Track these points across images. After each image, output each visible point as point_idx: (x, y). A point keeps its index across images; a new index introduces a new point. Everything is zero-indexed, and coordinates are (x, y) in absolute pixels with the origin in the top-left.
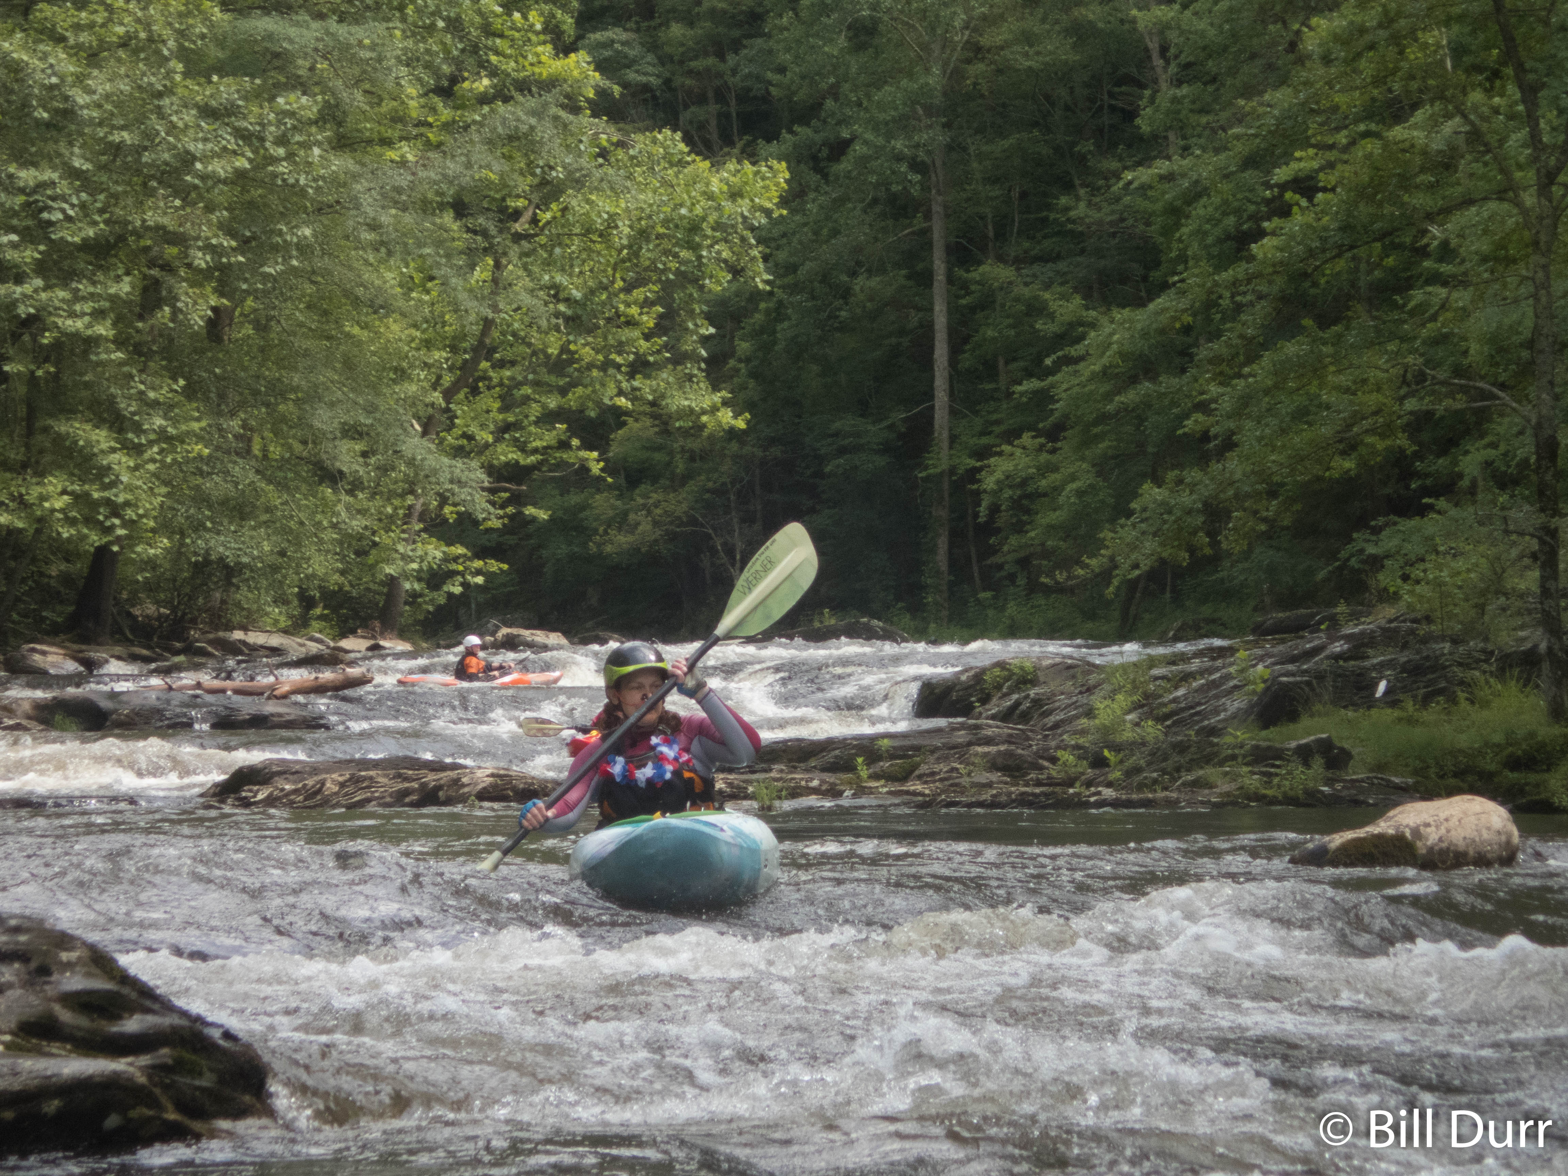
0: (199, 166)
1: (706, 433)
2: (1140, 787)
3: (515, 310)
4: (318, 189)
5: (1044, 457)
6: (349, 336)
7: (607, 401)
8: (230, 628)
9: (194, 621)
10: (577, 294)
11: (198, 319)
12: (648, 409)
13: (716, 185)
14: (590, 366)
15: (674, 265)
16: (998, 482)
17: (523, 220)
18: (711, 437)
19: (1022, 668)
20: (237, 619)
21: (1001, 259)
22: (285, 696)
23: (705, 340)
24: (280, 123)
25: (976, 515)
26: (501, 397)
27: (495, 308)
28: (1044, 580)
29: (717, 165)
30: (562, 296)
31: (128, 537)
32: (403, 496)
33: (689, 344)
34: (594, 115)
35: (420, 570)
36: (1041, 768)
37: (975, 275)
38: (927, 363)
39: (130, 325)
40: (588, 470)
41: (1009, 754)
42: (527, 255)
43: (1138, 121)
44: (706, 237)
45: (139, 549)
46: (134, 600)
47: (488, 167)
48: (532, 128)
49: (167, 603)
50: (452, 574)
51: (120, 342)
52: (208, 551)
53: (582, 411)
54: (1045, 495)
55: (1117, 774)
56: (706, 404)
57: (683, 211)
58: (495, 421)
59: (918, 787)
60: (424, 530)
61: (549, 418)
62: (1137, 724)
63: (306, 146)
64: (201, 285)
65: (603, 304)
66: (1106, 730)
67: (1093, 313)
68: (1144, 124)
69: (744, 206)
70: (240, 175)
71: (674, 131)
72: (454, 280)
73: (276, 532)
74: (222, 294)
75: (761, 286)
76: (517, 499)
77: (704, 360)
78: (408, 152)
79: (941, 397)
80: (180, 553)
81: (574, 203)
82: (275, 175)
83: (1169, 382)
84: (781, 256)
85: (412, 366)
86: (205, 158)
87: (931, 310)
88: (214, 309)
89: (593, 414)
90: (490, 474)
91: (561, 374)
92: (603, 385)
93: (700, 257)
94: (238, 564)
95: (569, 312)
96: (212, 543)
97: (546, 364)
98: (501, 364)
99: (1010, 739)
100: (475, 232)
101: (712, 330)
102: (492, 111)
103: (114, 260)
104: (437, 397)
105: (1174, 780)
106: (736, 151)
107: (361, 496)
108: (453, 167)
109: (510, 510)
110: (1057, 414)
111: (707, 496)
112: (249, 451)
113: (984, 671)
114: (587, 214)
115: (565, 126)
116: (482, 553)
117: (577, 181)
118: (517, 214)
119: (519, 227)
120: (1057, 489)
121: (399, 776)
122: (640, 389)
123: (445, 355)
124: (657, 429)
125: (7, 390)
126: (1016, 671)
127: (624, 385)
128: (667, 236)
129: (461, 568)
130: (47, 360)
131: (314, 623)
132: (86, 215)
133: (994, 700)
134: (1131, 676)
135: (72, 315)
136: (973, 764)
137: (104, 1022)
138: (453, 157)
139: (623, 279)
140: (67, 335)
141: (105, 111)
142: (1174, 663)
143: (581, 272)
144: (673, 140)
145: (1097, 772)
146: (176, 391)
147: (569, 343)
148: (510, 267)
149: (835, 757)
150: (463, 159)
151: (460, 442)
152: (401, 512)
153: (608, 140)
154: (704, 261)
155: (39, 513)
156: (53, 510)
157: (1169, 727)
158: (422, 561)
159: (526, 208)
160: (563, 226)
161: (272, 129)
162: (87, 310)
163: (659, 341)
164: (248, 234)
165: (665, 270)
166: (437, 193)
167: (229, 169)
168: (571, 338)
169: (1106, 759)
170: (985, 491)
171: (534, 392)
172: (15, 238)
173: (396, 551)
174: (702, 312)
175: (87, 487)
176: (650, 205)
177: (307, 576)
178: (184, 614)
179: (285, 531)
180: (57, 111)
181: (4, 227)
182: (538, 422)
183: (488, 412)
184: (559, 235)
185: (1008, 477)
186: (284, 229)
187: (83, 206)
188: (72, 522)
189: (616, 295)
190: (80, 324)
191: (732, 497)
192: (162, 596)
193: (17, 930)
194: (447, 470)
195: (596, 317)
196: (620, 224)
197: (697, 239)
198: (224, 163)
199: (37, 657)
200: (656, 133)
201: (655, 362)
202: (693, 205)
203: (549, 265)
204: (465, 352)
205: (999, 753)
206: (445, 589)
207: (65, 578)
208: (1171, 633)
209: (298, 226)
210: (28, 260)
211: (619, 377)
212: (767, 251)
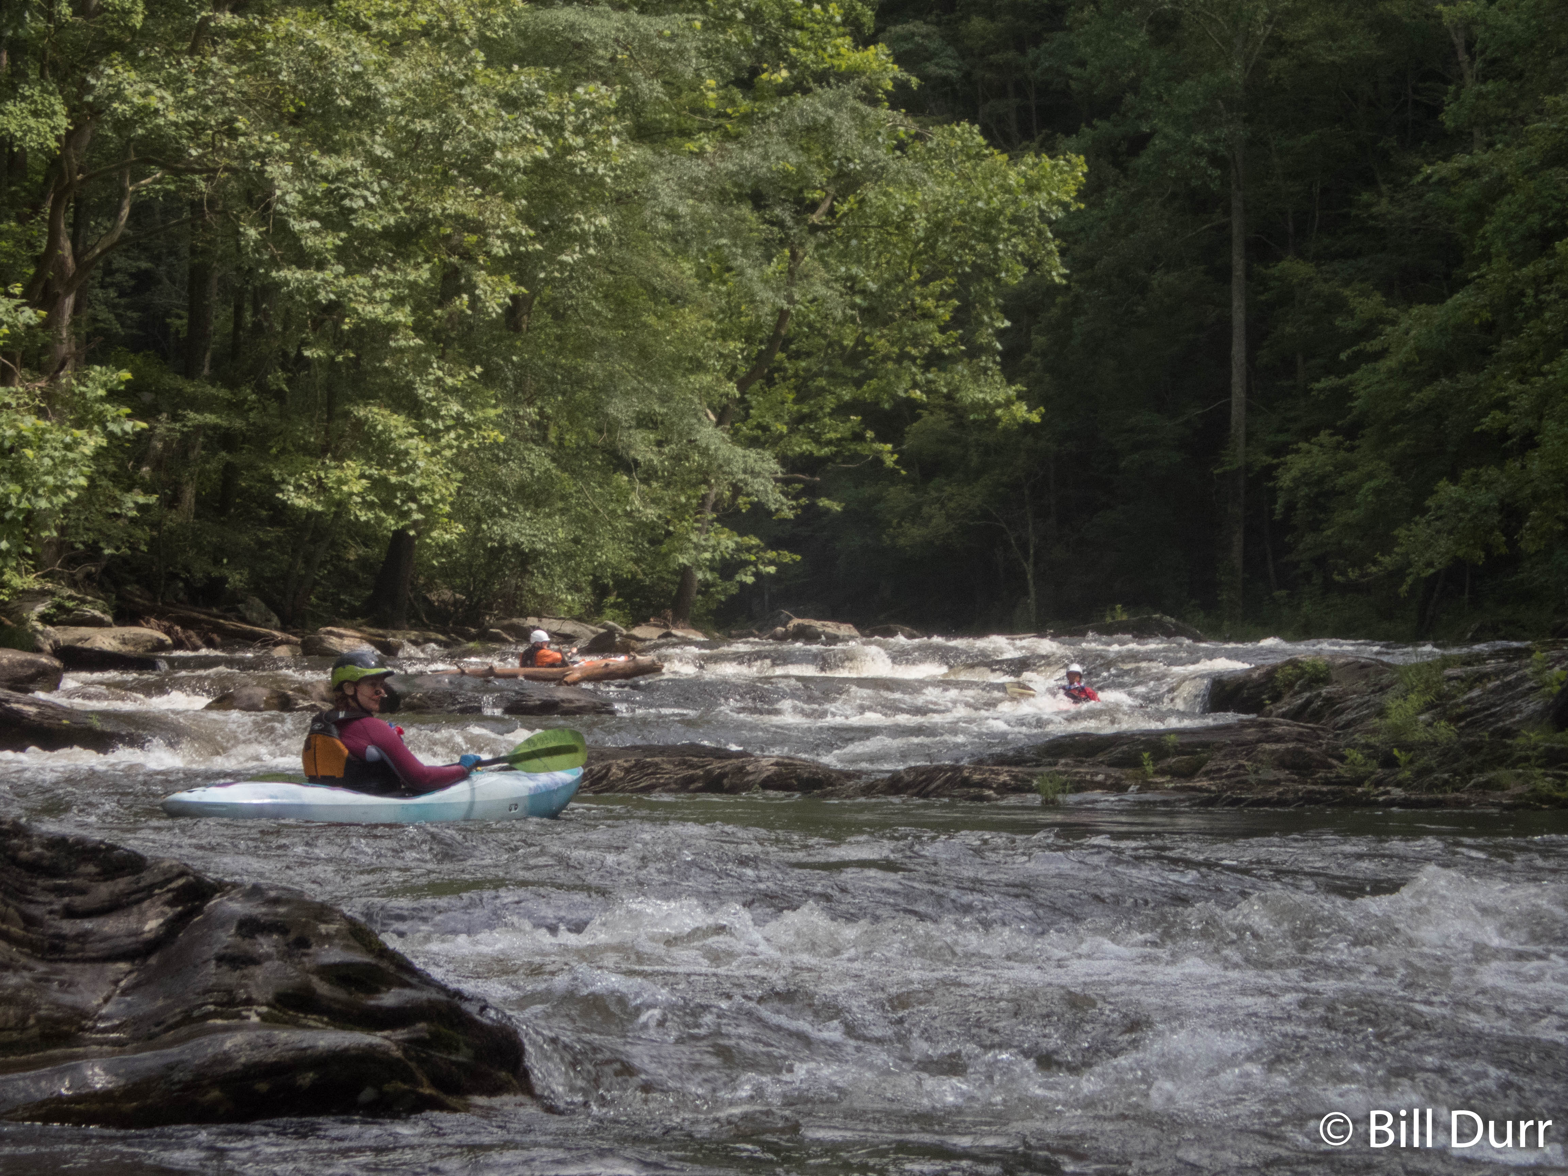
0: (498, 155)
1: (1000, 426)
2: (1430, 788)
3: (811, 302)
4: (617, 178)
5: (1342, 455)
6: (645, 325)
7: (901, 394)
8: (524, 614)
9: (489, 607)
10: (873, 286)
11: (494, 306)
12: (942, 402)
13: (1013, 178)
14: (886, 358)
15: (969, 258)
16: (1294, 480)
17: (820, 211)
18: (1005, 430)
19: (1314, 666)
20: (532, 604)
21: (1301, 255)
22: (575, 683)
23: (1001, 334)
24: (578, 112)
25: (1272, 512)
26: (797, 388)
27: (790, 300)
28: (1337, 578)
29: (1014, 159)
30: (857, 287)
31: (425, 521)
32: (695, 485)
33: (984, 337)
34: (893, 107)
35: (712, 560)
36: (1331, 767)
37: (1275, 271)
38: (1225, 360)
39: (430, 312)
40: (882, 462)
41: (1297, 752)
42: (824, 246)
43: (1442, 117)
44: (1003, 230)
45: (434, 534)
46: (430, 585)
47: (785, 158)
48: (830, 120)
49: (464, 589)
50: (745, 563)
51: (419, 328)
52: (503, 537)
53: (877, 404)
54: (1342, 493)
55: (1408, 774)
56: (1001, 398)
57: (980, 204)
58: (789, 412)
59: (1205, 783)
60: (717, 520)
61: (843, 410)
62: (1430, 725)
63: (604, 135)
64: (501, 274)
65: (899, 296)
66: (1397, 730)
67: (1393, 311)
68: (1448, 120)
69: (1041, 200)
70: (539, 163)
71: (972, 123)
72: (749, 271)
73: (571, 522)
74: (520, 283)
75: (1057, 280)
76: (811, 491)
77: (1000, 353)
78: (707, 143)
79: (1238, 392)
80: (475, 540)
81: (871, 195)
82: (573, 165)
83: (1466, 379)
84: (1079, 250)
85: (707, 356)
86: (506, 148)
87: (1229, 305)
88: (513, 298)
89: (887, 406)
90: (783, 465)
91: (858, 367)
92: (898, 377)
93: (996, 250)
94: (532, 550)
95: (865, 304)
96: (507, 529)
97: (841, 356)
98: (797, 355)
99: (1300, 737)
100: (773, 224)
101: (1007, 323)
102: (791, 102)
103: (412, 248)
104: (731, 388)
105: (1465, 781)
106: (1035, 145)
107: (655, 484)
108: (749, 158)
109: (804, 501)
110: (1355, 412)
111: (1001, 490)
112: (545, 438)
113: (1274, 669)
114: (884, 206)
115: (863, 118)
116: (774, 544)
117: (874, 173)
118: (813, 206)
119: (815, 218)
120: (1354, 488)
121: (685, 762)
122: (934, 382)
123: (740, 345)
124: (951, 422)
125: (308, 376)
126: (1309, 669)
127: (918, 378)
128: (964, 229)
129: (753, 558)
130: (348, 346)
131: (608, 611)
132: (387, 203)
133: (1286, 699)
134: (1425, 676)
135: (372, 301)
136: (1261, 761)
137: (361, 995)
138: (751, 148)
139: (919, 272)
140: (366, 321)
141: (408, 99)
142: (1469, 664)
143: (877, 265)
144: (971, 132)
145: (1387, 771)
146: (473, 378)
147: (865, 334)
148: (807, 259)
149: (1123, 752)
150: (760, 150)
151: (755, 433)
152: (694, 501)
153: (906, 133)
154: (1001, 254)
155: (337, 497)
156: (351, 494)
157: (1462, 728)
158: (714, 551)
159: (823, 200)
160: (860, 218)
161: (572, 118)
162: (387, 297)
163: (955, 334)
164: (546, 223)
165: (961, 263)
166: (735, 184)
167: (529, 158)
168: (866, 330)
169: (1396, 758)
170: (1281, 488)
171: (829, 383)
172: (316, 224)
173: (690, 540)
174: (998, 305)
175: (384, 471)
176: (948, 198)
177: (600, 564)
178: (480, 600)
179: (580, 519)
180: (360, 99)
181: (306, 214)
182: (832, 414)
183: (783, 403)
184: (855, 227)
185: (1304, 475)
186: (582, 218)
187: (384, 194)
188: (371, 506)
189: (912, 287)
190: (379, 311)
191: (1027, 492)
192: (458, 581)
193: (276, 901)
194: (741, 460)
195: (891, 309)
196: (917, 216)
197: (994, 232)
198: (523, 152)
199: (334, 640)
200: (954, 126)
201: (950, 355)
202: (990, 198)
203: (845, 256)
204: (761, 342)
205: (1287, 750)
206: (738, 578)
207: (363, 563)
208: (1469, 635)
209: (595, 216)
210: (330, 246)
211: (914, 369)
212: (1064, 245)
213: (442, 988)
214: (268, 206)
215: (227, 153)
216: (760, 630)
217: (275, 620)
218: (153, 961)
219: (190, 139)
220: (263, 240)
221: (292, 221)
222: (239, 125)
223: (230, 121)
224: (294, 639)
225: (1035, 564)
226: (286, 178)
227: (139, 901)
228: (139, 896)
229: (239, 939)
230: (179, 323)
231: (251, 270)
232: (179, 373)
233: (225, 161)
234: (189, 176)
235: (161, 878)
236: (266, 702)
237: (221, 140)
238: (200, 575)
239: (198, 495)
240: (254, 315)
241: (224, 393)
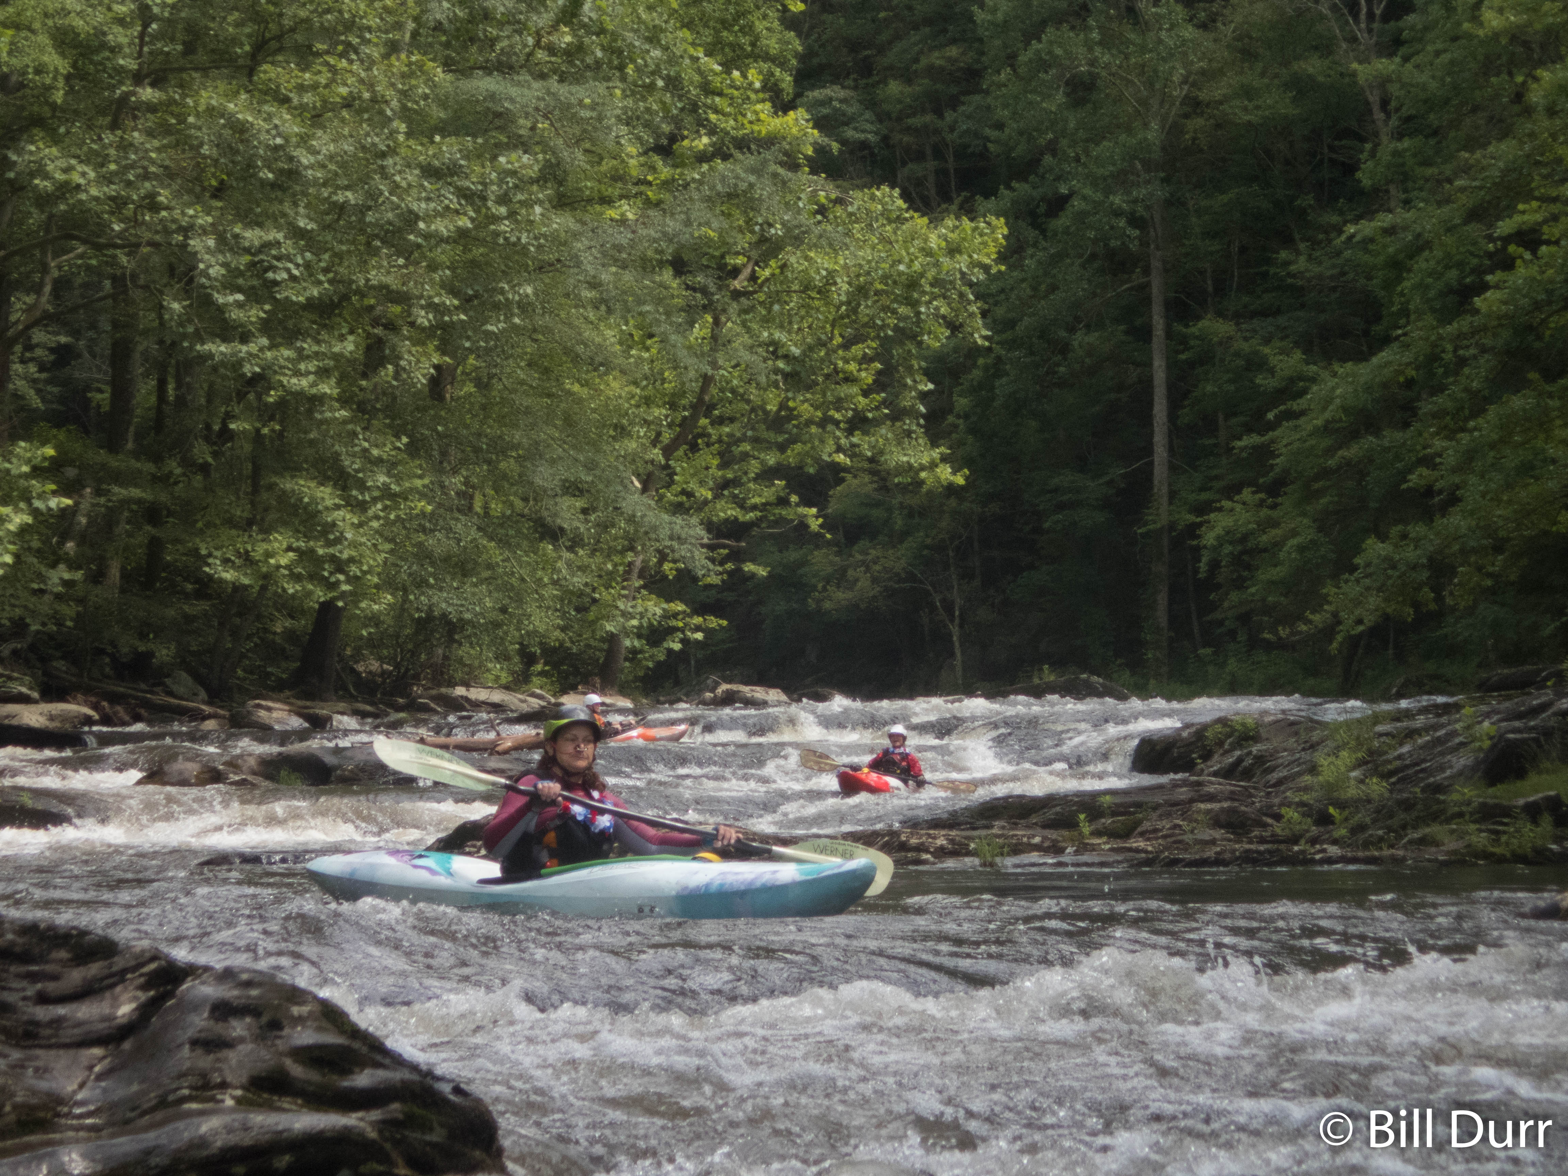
0: (422, 225)
1: (925, 489)
2: (1366, 845)
3: (734, 367)
4: (540, 247)
5: (1264, 512)
6: (569, 393)
7: (826, 458)
8: (452, 684)
9: (416, 677)
10: (796, 351)
11: (421, 378)
12: (866, 465)
13: (934, 241)
14: (809, 422)
15: (893, 321)
16: (1218, 538)
17: (742, 277)
18: (930, 492)
19: (1244, 725)
20: (459, 675)
21: (1220, 314)
23: (924, 396)
24: (501, 181)
25: (1196, 571)
26: (721, 454)
27: (714, 365)
28: (1266, 635)
29: (935, 222)
30: (780, 352)
31: (352, 593)
32: (623, 552)
33: (908, 400)
34: (813, 172)
35: (640, 627)
36: (1265, 825)
37: (1194, 330)
38: (1146, 419)
39: (354, 383)
40: (807, 526)
41: (1232, 811)
42: (746, 311)
43: (1359, 175)
44: (924, 293)
45: (363, 605)
46: (358, 656)
47: (708, 224)
48: (751, 186)
49: (391, 660)
50: (672, 630)
51: (344, 400)
52: (430, 608)
53: (801, 468)
54: (1265, 550)
55: (1343, 832)
56: (925, 460)
57: (902, 267)
58: (714, 478)
59: (1141, 844)
60: (644, 587)
61: (767, 475)
62: (1362, 781)
63: (528, 204)
64: (424, 344)
65: (822, 360)
66: (1329, 787)
67: (1314, 368)
68: (1365, 177)
69: (962, 262)
70: (463, 233)
71: (892, 187)
72: (673, 337)
73: (498, 589)
74: (444, 353)
75: (979, 341)
76: (736, 556)
77: (924, 416)
78: (628, 210)
79: (1160, 453)
80: (403, 610)
81: (793, 260)
82: (497, 234)
83: (1392, 437)
84: (1000, 312)
85: (632, 423)
86: (428, 218)
87: (1150, 365)
88: (437, 367)
89: (811, 471)
90: (709, 531)
91: (780, 430)
92: (822, 441)
93: (918, 313)
94: (460, 620)
95: (788, 369)
96: (435, 599)
97: (765, 421)
98: (720, 421)
99: (1232, 796)
100: (694, 290)
101: (931, 386)
102: (711, 169)
103: (338, 320)
104: (656, 454)
105: (1399, 837)
106: (954, 207)
107: (581, 552)
108: (672, 225)
109: (729, 566)
110: (1277, 470)
111: (925, 552)
112: (470, 508)
113: (1205, 727)
114: (805, 271)
115: (784, 183)
116: (701, 609)
117: (796, 238)
118: (735, 272)
119: (737, 284)
120: (1278, 545)
122: (858, 446)
123: (664, 412)
124: (875, 486)
125: (232, 449)
126: (1238, 727)
127: (843, 441)
128: (886, 292)
129: (681, 624)
130: (272, 418)
131: (534, 679)
132: (311, 275)
133: (1216, 757)
134: (1355, 733)
135: (297, 373)
136: (1196, 821)
137: (335, 1077)
138: (672, 214)
139: (841, 335)
140: (292, 393)
141: (329, 171)
142: (1398, 720)
143: (799, 329)
144: (891, 196)
145: (1322, 829)
146: (399, 449)
147: (788, 399)
148: (729, 324)
149: (1057, 814)
150: (683, 216)
151: (679, 499)
152: (621, 568)
153: (827, 198)
154: (923, 317)
155: (264, 569)
156: (278, 567)
157: (1394, 784)
158: (642, 617)
159: (744, 265)
160: (782, 283)
161: (494, 188)
162: (312, 369)
163: (878, 398)
164: (470, 292)
165: (884, 327)
166: (657, 251)
167: (452, 228)
168: (790, 395)
169: (1331, 816)
170: (1205, 547)
171: (753, 448)
172: (240, 297)
173: (617, 607)
174: (920, 368)
175: (312, 543)
176: (869, 262)
177: (528, 633)
178: (407, 670)
179: (506, 588)
180: (282, 171)
181: (230, 286)
182: (757, 479)
183: (707, 468)
184: (777, 292)
185: (1228, 533)
186: (506, 287)
187: (308, 266)
188: (297, 578)
189: (835, 352)
190: (304, 383)
191: (951, 554)
192: (385, 652)
193: (249, 984)
194: (667, 527)
195: (814, 374)
196: (839, 280)
197: (916, 295)
198: (446, 222)
199: (262, 713)
200: (874, 190)
201: (874, 418)
202: (912, 261)
203: (767, 321)
204: (684, 409)
205: (1222, 810)
206: (665, 645)
207: (291, 635)
208: (1394, 690)
209: (519, 285)
210: (253, 319)
211: (838, 433)
212: (986, 307)
213: (414, 1067)
214: (191, 280)
215: (148, 226)
216: (687, 695)
217: (203, 695)
218: (127, 1045)
219: (112, 213)
220: (187, 313)
221: (216, 295)
222: (161, 199)
223: (152, 196)
224: (221, 712)
225: (961, 626)
226: (208, 250)
227: (112, 986)
228: (111, 981)
229: (212, 1022)
230: (102, 398)
231: (173, 344)
232: (102, 447)
233: (147, 235)
234: (110, 252)
235: (133, 963)
236: (197, 777)
237: (143, 215)
238: (125, 650)
239: (123, 569)
240: (178, 387)
241: (149, 467)
